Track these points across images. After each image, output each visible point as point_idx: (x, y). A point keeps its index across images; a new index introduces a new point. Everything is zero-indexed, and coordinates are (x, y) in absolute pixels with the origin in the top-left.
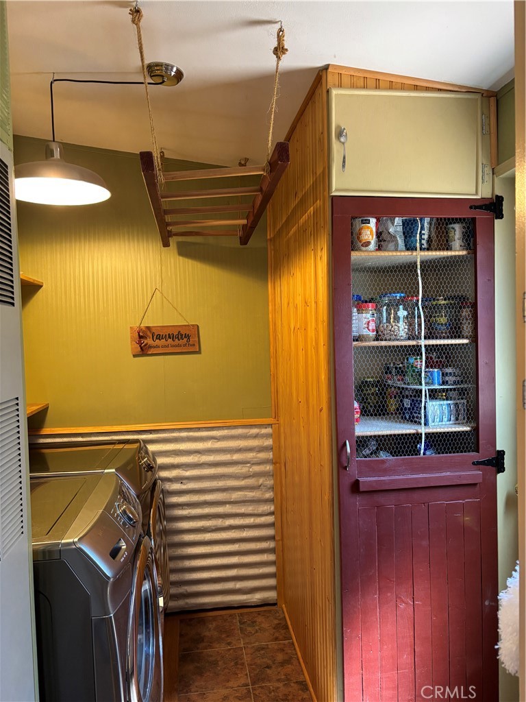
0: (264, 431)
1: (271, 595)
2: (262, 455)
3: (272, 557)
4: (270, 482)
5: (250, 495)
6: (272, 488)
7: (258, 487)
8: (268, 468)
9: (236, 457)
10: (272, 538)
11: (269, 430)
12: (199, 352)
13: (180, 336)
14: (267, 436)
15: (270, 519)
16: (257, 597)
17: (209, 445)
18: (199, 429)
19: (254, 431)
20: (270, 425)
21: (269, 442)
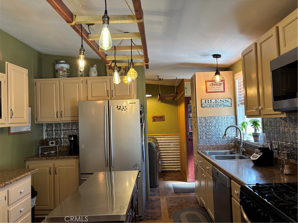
0: (178, 136)
1: (180, 169)
2: (177, 141)
3: (180, 162)
4: (179, 146)
5: (175, 149)
6: (179, 148)
7: (177, 147)
8: (179, 143)
9: (172, 141)
10: (180, 158)
11: (179, 136)
12: (165, 121)
13: (161, 118)
14: (178, 137)
15: (179, 154)
16: (177, 169)
17: (167, 139)
18: (165, 136)
19: (176, 136)
20: (179, 135)
21: (179, 138)
